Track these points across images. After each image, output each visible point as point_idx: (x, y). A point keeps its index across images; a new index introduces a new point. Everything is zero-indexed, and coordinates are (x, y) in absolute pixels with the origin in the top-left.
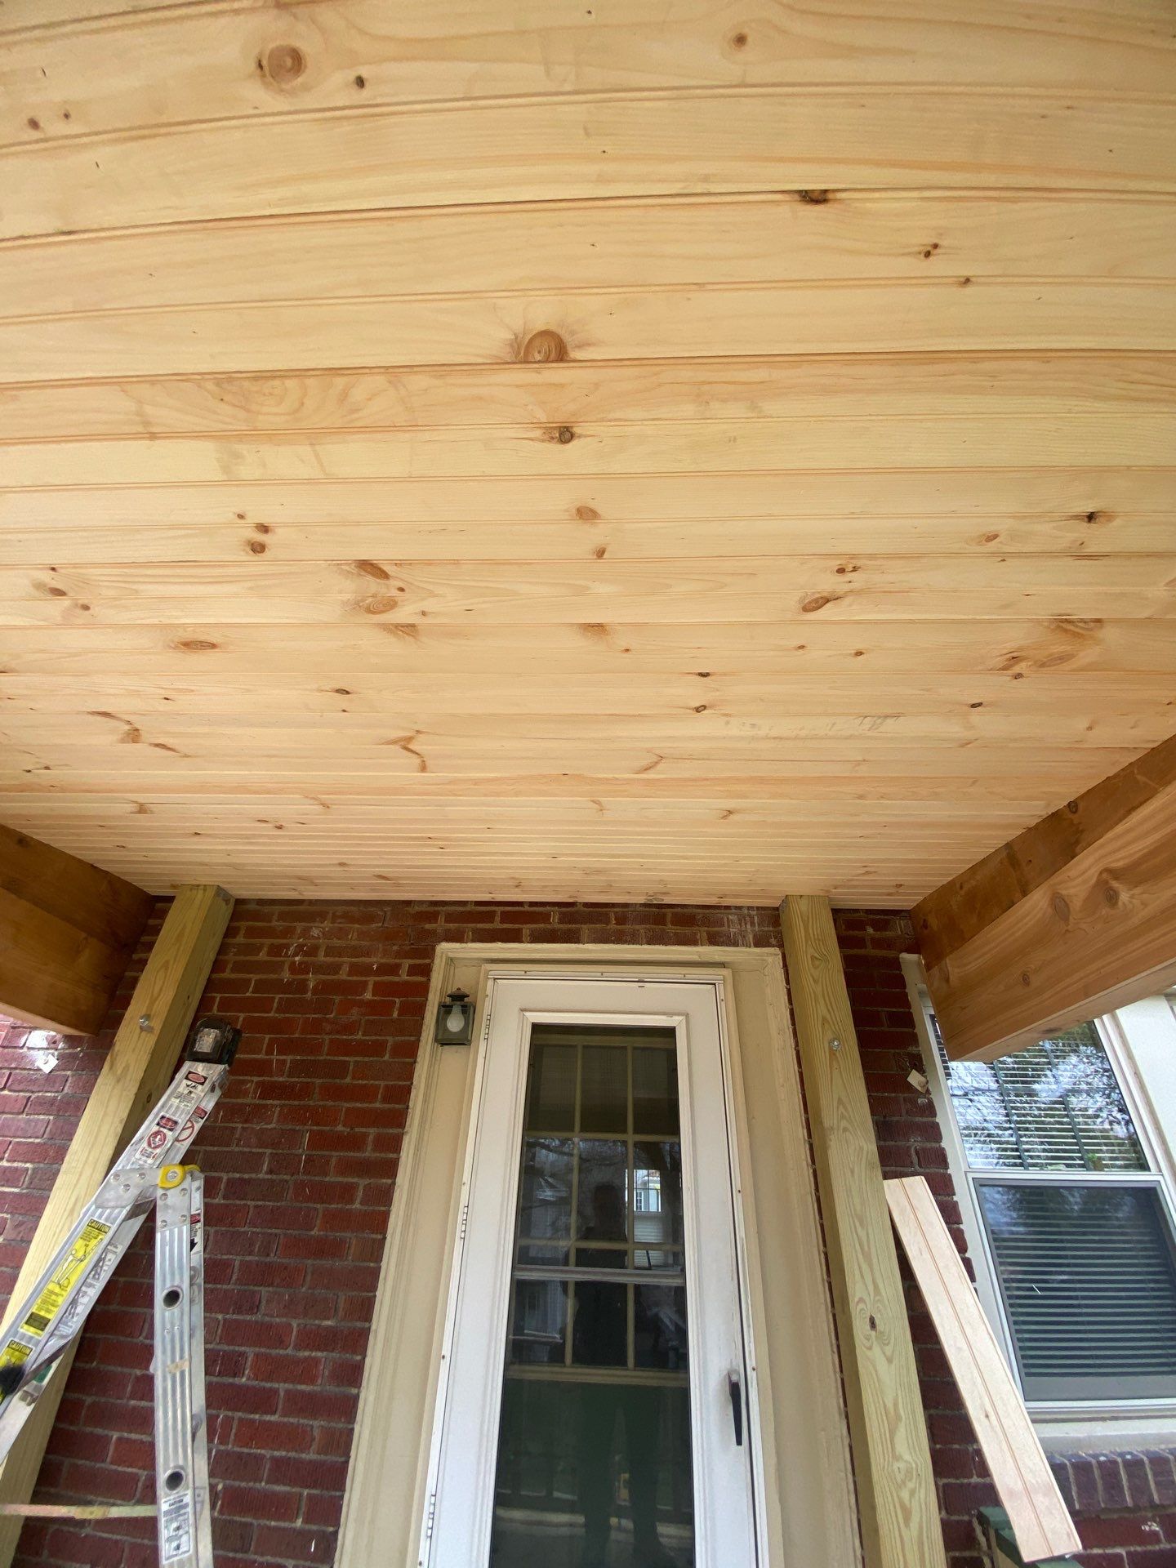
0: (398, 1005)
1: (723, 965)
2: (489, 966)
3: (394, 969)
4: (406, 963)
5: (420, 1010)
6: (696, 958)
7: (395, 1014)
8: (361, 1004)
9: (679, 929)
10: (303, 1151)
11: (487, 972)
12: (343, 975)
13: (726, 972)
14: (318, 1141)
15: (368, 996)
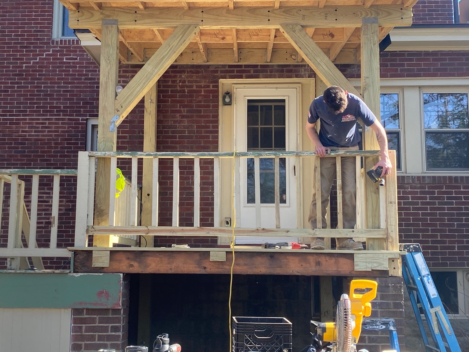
0: (211, 96)
1: (299, 83)
2: (234, 85)
3: (208, 86)
4: (211, 85)
5: (218, 97)
6: (292, 81)
7: (211, 98)
8: (201, 95)
9: (288, 74)
10: (195, 129)
11: (233, 87)
12: (195, 88)
13: (300, 85)
14: (198, 127)
15: (203, 93)
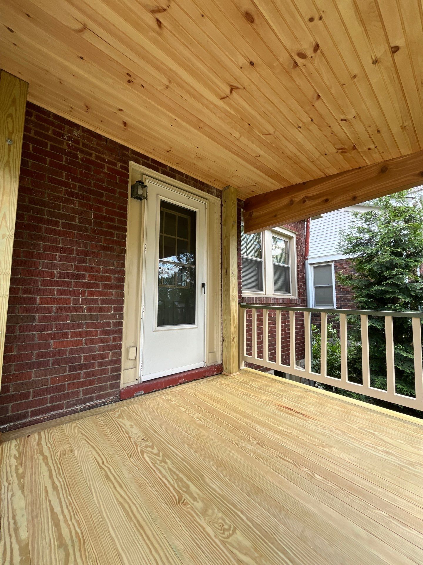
0: (118, 178)
1: (207, 199)
2: (145, 176)
3: (115, 164)
4: (119, 164)
6: (202, 195)
7: (118, 181)
8: (104, 173)
9: (201, 186)
11: (145, 179)
12: (93, 158)
13: (209, 202)
14: (96, 216)
15: (106, 170)
